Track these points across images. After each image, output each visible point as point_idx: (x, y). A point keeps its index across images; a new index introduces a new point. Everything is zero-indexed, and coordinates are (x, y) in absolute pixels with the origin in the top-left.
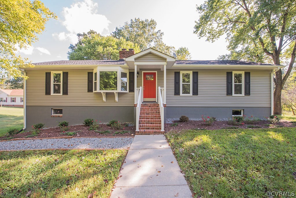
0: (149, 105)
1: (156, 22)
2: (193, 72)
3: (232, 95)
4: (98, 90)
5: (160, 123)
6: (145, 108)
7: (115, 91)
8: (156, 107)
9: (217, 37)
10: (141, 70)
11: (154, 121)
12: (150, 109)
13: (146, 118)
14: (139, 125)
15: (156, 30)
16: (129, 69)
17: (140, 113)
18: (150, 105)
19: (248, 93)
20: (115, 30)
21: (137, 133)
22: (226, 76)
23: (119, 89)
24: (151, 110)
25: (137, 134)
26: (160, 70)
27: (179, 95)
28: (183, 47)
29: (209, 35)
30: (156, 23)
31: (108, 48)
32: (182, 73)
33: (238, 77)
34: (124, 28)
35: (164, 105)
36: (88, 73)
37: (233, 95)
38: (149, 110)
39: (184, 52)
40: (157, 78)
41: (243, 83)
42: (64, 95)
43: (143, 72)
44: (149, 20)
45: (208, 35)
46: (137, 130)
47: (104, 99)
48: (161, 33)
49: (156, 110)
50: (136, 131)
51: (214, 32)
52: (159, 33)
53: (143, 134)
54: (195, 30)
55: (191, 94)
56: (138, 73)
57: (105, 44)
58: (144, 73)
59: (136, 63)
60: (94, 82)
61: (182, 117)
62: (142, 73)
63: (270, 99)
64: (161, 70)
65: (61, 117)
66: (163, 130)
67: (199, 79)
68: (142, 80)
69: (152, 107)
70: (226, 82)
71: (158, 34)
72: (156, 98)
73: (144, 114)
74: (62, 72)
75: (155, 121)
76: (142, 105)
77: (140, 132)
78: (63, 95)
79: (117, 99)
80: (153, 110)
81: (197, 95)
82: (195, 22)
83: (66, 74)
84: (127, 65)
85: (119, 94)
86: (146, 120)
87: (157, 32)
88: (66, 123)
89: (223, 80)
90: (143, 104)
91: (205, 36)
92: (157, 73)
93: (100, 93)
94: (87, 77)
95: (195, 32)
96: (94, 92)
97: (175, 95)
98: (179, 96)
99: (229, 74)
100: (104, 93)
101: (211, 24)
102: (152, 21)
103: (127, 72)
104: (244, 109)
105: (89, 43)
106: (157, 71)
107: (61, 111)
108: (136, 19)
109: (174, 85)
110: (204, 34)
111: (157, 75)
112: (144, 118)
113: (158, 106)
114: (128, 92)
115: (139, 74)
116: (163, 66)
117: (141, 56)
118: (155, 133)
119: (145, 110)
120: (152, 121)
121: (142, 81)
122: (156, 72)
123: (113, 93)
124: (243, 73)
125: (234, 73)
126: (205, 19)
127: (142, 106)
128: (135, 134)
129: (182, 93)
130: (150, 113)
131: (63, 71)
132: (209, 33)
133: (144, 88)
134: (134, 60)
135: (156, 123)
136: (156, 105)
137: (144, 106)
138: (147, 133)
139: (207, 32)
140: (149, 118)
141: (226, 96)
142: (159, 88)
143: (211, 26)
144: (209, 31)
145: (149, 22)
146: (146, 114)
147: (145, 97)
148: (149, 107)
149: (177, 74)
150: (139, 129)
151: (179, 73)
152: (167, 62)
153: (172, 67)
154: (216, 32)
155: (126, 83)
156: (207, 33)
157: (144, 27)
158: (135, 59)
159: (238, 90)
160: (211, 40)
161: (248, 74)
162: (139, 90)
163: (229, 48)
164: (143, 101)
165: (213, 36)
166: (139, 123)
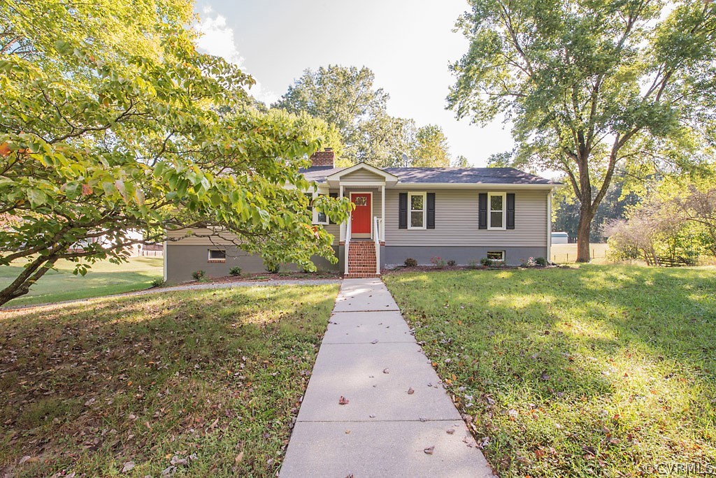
0: (360, 243)
1: (373, 72)
2: (427, 193)
3: (487, 229)
5: (375, 266)
6: (355, 247)
8: (370, 245)
10: (349, 190)
11: (367, 263)
12: (362, 248)
13: (357, 260)
14: (349, 267)
15: (374, 88)
16: (329, 189)
17: (349, 253)
18: (362, 243)
19: (511, 225)
20: (287, 92)
22: (478, 199)
24: (363, 250)
25: (347, 278)
26: (376, 190)
28: (433, 125)
29: (476, 114)
30: (373, 75)
32: (410, 194)
33: (497, 202)
34: (301, 81)
35: (382, 244)
37: (489, 228)
38: (360, 250)
39: (434, 134)
40: (373, 202)
41: (504, 211)
43: (350, 193)
44: (359, 70)
45: (472, 113)
46: (346, 273)
48: (383, 95)
49: (370, 250)
51: (484, 107)
52: (379, 95)
53: (354, 278)
54: (448, 104)
58: (352, 195)
59: (342, 184)
61: (408, 259)
62: (349, 195)
63: (544, 232)
64: (378, 191)
65: (224, 262)
66: (378, 273)
67: (436, 204)
69: (366, 245)
70: (478, 209)
71: (378, 98)
72: (370, 232)
73: (354, 254)
75: (369, 263)
76: (352, 244)
77: (350, 275)
80: (366, 250)
81: (434, 228)
82: (449, 88)
84: (327, 184)
86: (357, 262)
87: (376, 94)
89: (473, 207)
91: (467, 115)
92: (373, 195)
95: (447, 108)
98: (406, 230)
99: (483, 196)
101: (476, 94)
102: (365, 71)
103: (327, 193)
104: (505, 249)
108: (332, 67)
109: (398, 214)
110: (466, 111)
111: (373, 197)
112: (354, 260)
113: (372, 245)
114: (328, 224)
115: (345, 196)
116: (381, 186)
117: (349, 174)
118: (369, 276)
119: (355, 250)
120: (364, 263)
122: (371, 193)
124: (504, 195)
125: (490, 194)
126: (465, 85)
128: (343, 277)
129: (411, 226)
130: (362, 253)
133: (352, 218)
135: (369, 266)
136: (370, 243)
137: (354, 245)
138: (359, 277)
139: (471, 107)
140: (361, 260)
141: (478, 230)
142: (375, 218)
143: (477, 98)
144: (475, 106)
145: (358, 73)
147: (354, 231)
148: (361, 245)
149: (403, 196)
150: (349, 272)
151: (406, 195)
152: (387, 182)
153: (395, 186)
156: (470, 110)
157: (347, 84)
158: (341, 178)
159: (497, 221)
161: (511, 197)
164: (353, 238)
165: (486, 115)
166: (348, 265)
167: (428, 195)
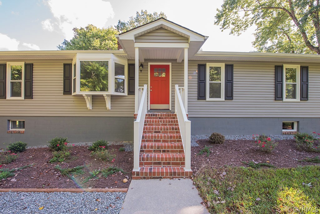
0: (159, 115)
2: (225, 65)
3: (282, 100)
4: (78, 92)
6: (153, 122)
7: (104, 93)
8: (171, 118)
9: (243, 29)
10: (147, 60)
11: (168, 147)
12: (161, 122)
13: (155, 141)
14: (140, 156)
16: (128, 60)
17: (144, 129)
18: (161, 115)
19: (304, 97)
20: (118, 24)
21: (135, 176)
22: (274, 71)
23: (111, 90)
24: (162, 125)
25: (136, 179)
26: (176, 62)
27: (205, 99)
29: (234, 27)
31: (107, 41)
32: (208, 65)
36: (65, 65)
37: (285, 99)
38: (159, 125)
40: (172, 73)
41: (298, 83)
42: (26, 100)
43: (149, 63)
45: (232, 26)
46: (137, 168)
47: (89, 105)
49: (171, 125)
50: (133, 170)
51: (240, 22)
53: (148, 178)
54: (216, 20)
55: (223, 98)
56: (141, 65)
57: (104, 36)
58: (151, 66)
59: (138, 45)
60: (73, 78)
61: (214, 134)
62: (148, 65)
64: (178, 61)
65: (23, 133)
66: (188, 168)
67: (234, 75)
68: (148, 76)
69: (165, 118)
70: (274, 81)
72: (169, 104)
73: (150, 132)
74: (24, 63)
75: (172, 147)
76: (148, 116)
77: (142, 173)
78: (25, 98)
79: (108, 105)
80: (166, 125)
81: (232, 99)
82: (217, 10)
83: (29, 67)
84: (124, 52)
85: (113, 97)
86: (153, 144)
88: (20, 145)
90: (149, 114)
91: (229, 27)
92: (172, 66)
93: (81, 96)
94: (63, 71)
95: (216, 23)
96: (73, 94)
97: (198, 99)
98: (205, 101)
99: (278, 69)
100: (87, 95)
102: (162, 14)
103: (125, 63)
104: (298, 120)
105: (85, 36)
106: (171, 63)
107: (22, 125)
108: (143, 11)
109: (197, 85)
110: (228, 25)
111: (172, 68)
112: (150, 141)
113: (174, 118)
114: (127, 95)
115: (144, 67)
116: (183, 49)
117: (146, 33)
118: (173, 175)
119: (152, 125)
120: (165, 147)
121: (148, 78)
123: (102, 96)
124: (298, 68)
127: (147, 118)
128: (131, 178)
129: (210, 97)
130: (161, 130)
131: (26, 61)
132: (233, 24)
133: (151, 89)
134: (133, 38)
135: (172, 151)
136: (170, 115)
137: (151, 118)
138: (156, 176)
139: (231, 22)
140: (160, 141)
141: (274, 101)
142: (177, 87)
143: (236, 15)
144: (234, 21)
146: (155, 132)
147: (153, 102)
148: (160, 118)
149: (202, 68)
150: (141, 164)
151: (205, 66)
152: (190, 44)
153: (195, 55)
154: (242, 22)
155: (124, 80)
158: (136, 38)
160: (235, 33)
161: (305, 69)
162: (143, 89)
163: (254, 44)
164: (149, 109)
165: (239, 27)
166: (141, 151)
167: (227, 66)
